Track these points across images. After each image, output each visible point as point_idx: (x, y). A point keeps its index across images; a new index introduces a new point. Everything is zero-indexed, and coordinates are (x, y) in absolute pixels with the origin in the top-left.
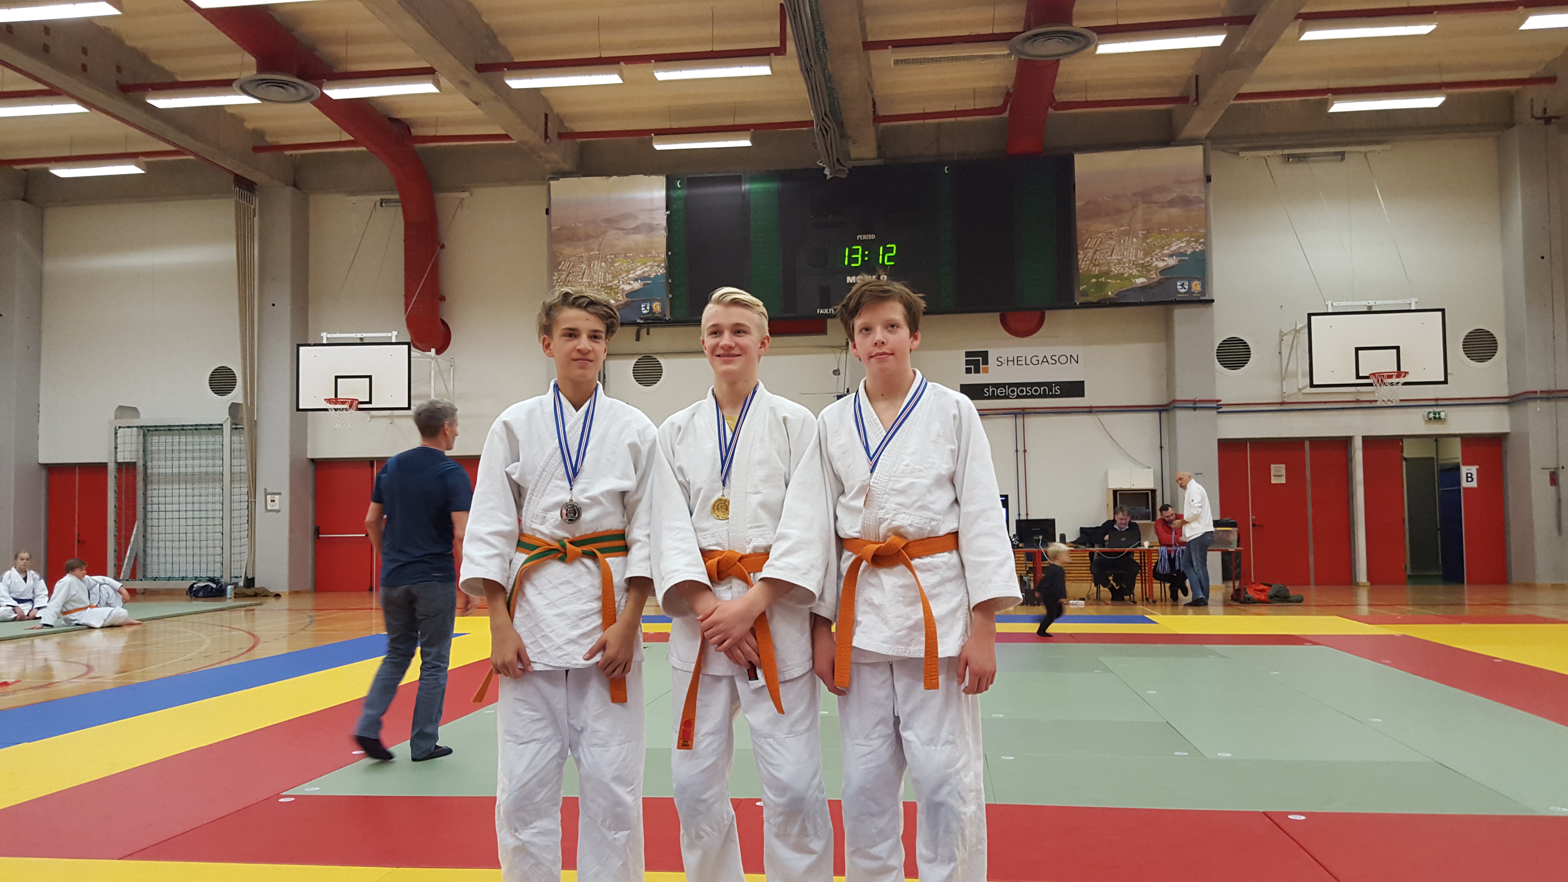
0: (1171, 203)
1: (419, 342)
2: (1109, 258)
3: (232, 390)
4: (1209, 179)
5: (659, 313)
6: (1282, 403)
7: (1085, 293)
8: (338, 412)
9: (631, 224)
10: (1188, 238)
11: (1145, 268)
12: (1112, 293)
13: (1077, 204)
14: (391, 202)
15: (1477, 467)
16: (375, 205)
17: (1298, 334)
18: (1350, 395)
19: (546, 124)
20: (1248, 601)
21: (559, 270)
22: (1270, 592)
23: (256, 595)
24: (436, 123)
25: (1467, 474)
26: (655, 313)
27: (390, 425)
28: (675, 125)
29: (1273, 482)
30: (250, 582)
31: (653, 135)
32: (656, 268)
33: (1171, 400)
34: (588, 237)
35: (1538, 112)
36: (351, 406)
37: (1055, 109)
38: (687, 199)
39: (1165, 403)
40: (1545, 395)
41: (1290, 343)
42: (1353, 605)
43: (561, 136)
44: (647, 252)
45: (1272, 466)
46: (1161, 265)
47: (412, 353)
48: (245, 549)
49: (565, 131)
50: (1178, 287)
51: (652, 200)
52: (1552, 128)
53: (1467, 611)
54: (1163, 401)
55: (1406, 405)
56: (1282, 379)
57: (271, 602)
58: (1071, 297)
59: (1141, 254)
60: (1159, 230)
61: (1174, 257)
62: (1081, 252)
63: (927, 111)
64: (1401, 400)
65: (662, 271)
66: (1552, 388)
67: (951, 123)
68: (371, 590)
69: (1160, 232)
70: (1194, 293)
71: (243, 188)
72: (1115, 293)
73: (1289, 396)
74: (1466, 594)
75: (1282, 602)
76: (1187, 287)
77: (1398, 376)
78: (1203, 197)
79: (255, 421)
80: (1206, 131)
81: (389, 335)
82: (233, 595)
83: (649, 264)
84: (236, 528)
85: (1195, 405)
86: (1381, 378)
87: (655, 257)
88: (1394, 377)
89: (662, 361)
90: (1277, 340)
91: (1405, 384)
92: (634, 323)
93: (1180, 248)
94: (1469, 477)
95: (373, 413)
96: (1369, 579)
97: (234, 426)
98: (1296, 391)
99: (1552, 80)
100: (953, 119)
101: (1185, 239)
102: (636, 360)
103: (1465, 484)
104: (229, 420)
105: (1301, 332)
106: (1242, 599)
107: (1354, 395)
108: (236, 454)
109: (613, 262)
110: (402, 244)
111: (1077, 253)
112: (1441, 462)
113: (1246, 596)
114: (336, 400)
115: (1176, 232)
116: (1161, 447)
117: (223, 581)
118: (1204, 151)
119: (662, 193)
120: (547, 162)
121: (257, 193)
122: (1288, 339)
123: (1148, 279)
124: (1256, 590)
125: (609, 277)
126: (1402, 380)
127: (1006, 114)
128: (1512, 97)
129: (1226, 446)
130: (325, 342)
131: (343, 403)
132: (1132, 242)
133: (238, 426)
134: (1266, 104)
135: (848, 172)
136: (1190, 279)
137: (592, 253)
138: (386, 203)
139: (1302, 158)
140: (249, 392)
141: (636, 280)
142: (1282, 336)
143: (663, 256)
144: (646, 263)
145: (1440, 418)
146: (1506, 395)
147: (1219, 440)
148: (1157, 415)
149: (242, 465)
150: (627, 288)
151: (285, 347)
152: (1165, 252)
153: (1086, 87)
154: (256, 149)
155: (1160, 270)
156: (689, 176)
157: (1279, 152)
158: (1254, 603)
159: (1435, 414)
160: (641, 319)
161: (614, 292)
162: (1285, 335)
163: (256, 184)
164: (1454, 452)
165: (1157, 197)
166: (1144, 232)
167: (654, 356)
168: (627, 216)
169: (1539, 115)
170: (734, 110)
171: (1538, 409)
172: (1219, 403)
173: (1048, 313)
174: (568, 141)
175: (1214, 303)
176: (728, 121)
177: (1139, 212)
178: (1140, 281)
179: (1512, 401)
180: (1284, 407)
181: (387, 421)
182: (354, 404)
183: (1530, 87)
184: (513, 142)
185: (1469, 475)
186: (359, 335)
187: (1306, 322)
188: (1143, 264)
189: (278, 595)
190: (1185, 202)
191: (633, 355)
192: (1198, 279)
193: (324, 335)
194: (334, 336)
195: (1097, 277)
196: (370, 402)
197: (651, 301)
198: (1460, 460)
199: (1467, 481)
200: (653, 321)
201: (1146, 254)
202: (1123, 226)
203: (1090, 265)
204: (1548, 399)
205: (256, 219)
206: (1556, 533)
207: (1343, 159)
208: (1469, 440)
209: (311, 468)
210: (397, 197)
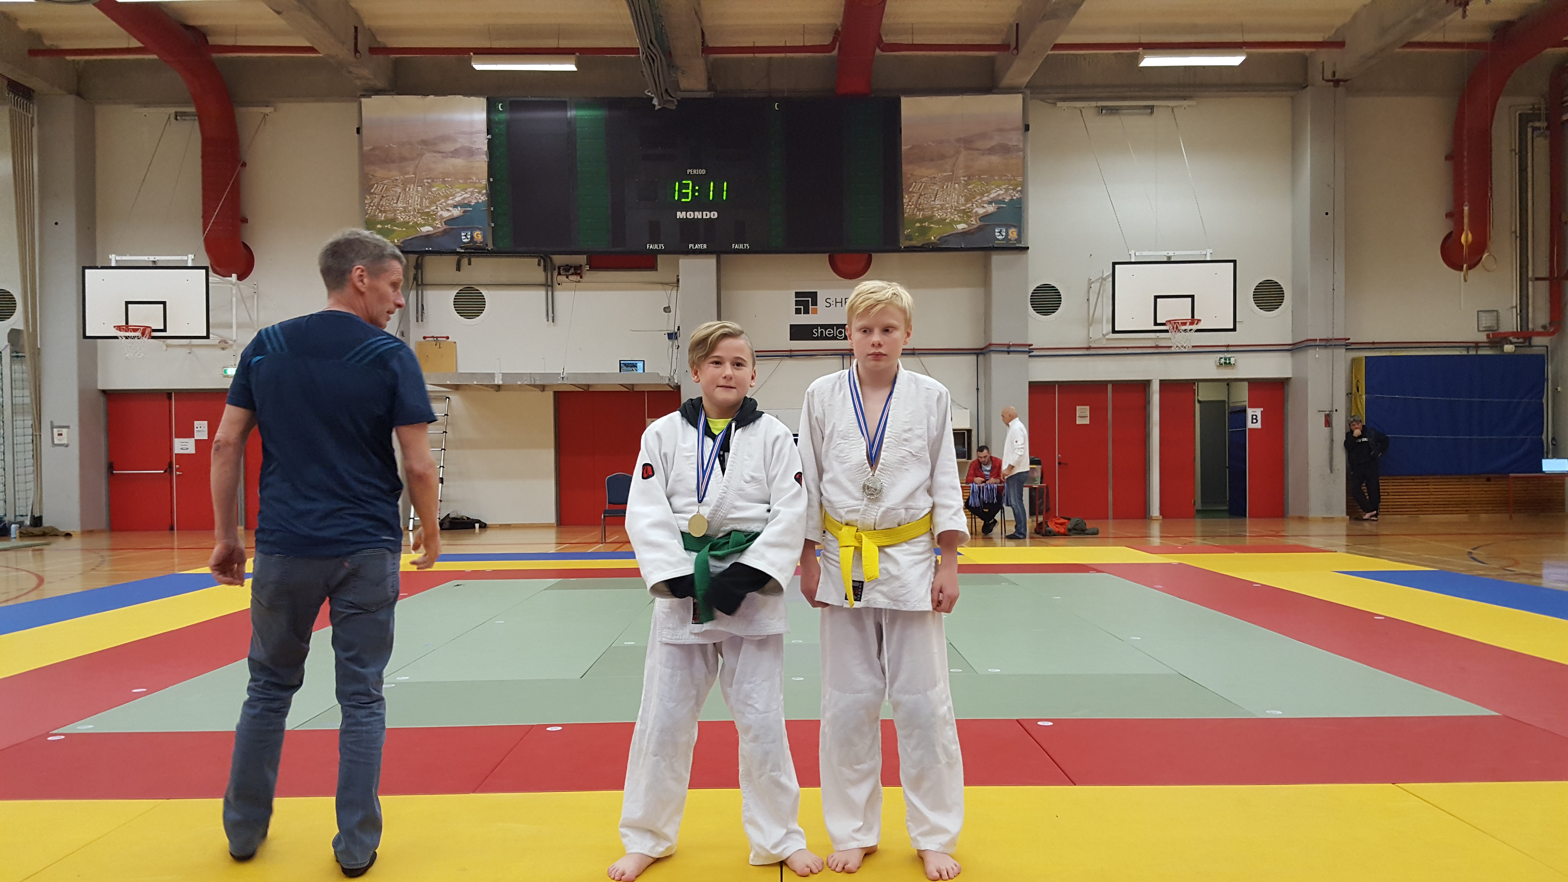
0: (991, 151)
1: (219, 266)
2: (932, 203)
3: (12, 315)
4: (1027, 128)
5: (481, 243)
6: (1089, 348)
7: (909, 237)
8: (129, 340)
9: (450, 147)
10: (1006, 186)
11: (966, 214)
12: (935, 238)
13: (903, 148)
14: (186, 116)
15: (1262, 409)
16: (169, 118)
17: (1104, 282)
18: (1150, 341)
19: (356, 38)
20: (1049, 534)
21: (372, 194)
22: (1070, 525)
23: (44, 535)
24: (236, 32)
25: (1252, 416)
26: (476, 242)
27: (189, 355)
28: (497, 44)
29: (1078, 423)
30: (37, 521)
31: (472, 54)
32: (478, 196)
33: (988, 344)
34: (403, 159)
35: (1328, 74)
36: (143, 334)
37: (882, 50)
38: (509, 123)
39: (982, 346)
40: (1323, 343)
41: (1097, 291)
42: (1147, 536)
43: (374, 50)
44: (467, 177)
45: (1078, 407)
46: (981, 211)
47: (210, 278)
48: (31, 485)
49: (376, 46)
50: (996, 234)
51: (471, 123)
52: (1341, 90)
53: (1248, 541)
54: (981, 345)
55: (1198, 350)
56: (1090, 325)
57: (62, 542)
58: (896, 240)
59: (962, 200)
60: (980, 176)
61: (993, 205)
62: (907, 197)
63: (756, 45)
64: (1193, 347)
65: (484, 198)
66: (1330, 337)
67: (782, 59)
68: (172, 529)
69: (980, 179)
70: (1011, 240)
71: (19, 95)
72: (937, 238)
73: (1095, 341)
74: (1248, 526)
75: (1080, 534)
76: (1004, 234)
77: (1192, 324)
78: (1021, 146)
79: (39, 349)
80: (1026, 80)
81: (185, 258)
82: (18, 534)
83: (469, 190)
84: (19, 464)
85: (1009, 349)
86: (1176, 325)
87: (476, 183)
88: (1188, 324)
89: (484, 292)
90: (1086, 288)
91: (1198, 331)
92: (454, 253)
93: (999, 195)
94: (1254, 419)
95: (169, 341)
96: (1161, 514)
97: (15, 354)
98: (1101, 336)
99: (1341, 44)
100: (783, 55)
101: (1003, 187)
102: (457, 291)
103: (1250, 425)
104: (9, 347)
105: (1107, 280)
106: (1043, 531)
107: (1154, 341)
108: (19, 384)
109: (430, 186)
110: (199, 161)
111: (902, 198)
112: (1231, 405)
113: (1048, 529)
114: (127, 327)
115: (995, 179)
116: (978, 389)
117: (6, 519)
118: (1024, 99)
119: (483, 116)
120: (358, 78)
121: (35, 101)
122: (1095, 287)
123: (969, 225)
124: (1056, 523)
125: (426, 202)
126: (1195, 327)
127: (835, 52)
128: (1306, 59)
129: (1037, 389)
130: (113, 264)
131: (135, 330)
132: (955, 188)
133: (19, 354)
134: (1083, 55)
135: (676, 103)
136: (1008, 226)
137: (407, 176)
138: (181, 116)
139: (1113, 111)
140: (31, 317)
141: (455, 206)
142: (1090, 283)
143: (484, 182)
144: (466, 189)
145: (1230, 363)
146: (1290, 342)
147: (1030, 383)
148: (974, 357)
149: (25, 397)
150: (446, 214)
151: (71, 269)
152: (985, 199)
153: (912, 32)
154: (33, 52)
155: (980, 216)
156: (511, 99)
157: (1094, 104)
158: (1055, 535)
159: (1225, 359)
160: (461, 248)
161: (432, 218)
162: (1093, 282)
163: (33, 91)
164: (1242, 396)
165: (980, 144)
166: (966, 179)
167: (477, 288)
168: (445, 139)
169: (1330, 77)
170: (559, 32)
171: (1317, 356)
172: (1031, 347)
173: (875, 256)
174: (381, 57)
175: (1029, 251)
176: (552, 43)
177: (962, 158)
178: (961, 227)
179: (1295, 348)
180: (1089, 351)
181: (186, 351)
182: (147, 332)
183: (1324, 50)
184: (321, 55)
185: (1254, 417)
186: (152, 258)
187: (1111, 272)
188: (964, 210)
189: (68, 535)
190: (1004, 149)
191: (452, 285)
192: (1015, 227)
193: (113, 257)
194: (124, 258)
195: (921, 221)
196: (164, 330)
197: (472, 230)
198: (1247, 403)
199: (1252, 423)
200: (475, 251)
201: (967, 201)
202: (945, 172)
203: (914, 209)
204: (1326, 346)
205: (35, 130)
206: (1329, 471)
207: (1152, 113)
208: (1255, 384)
209: (102, 399)
210: (193, 110)
